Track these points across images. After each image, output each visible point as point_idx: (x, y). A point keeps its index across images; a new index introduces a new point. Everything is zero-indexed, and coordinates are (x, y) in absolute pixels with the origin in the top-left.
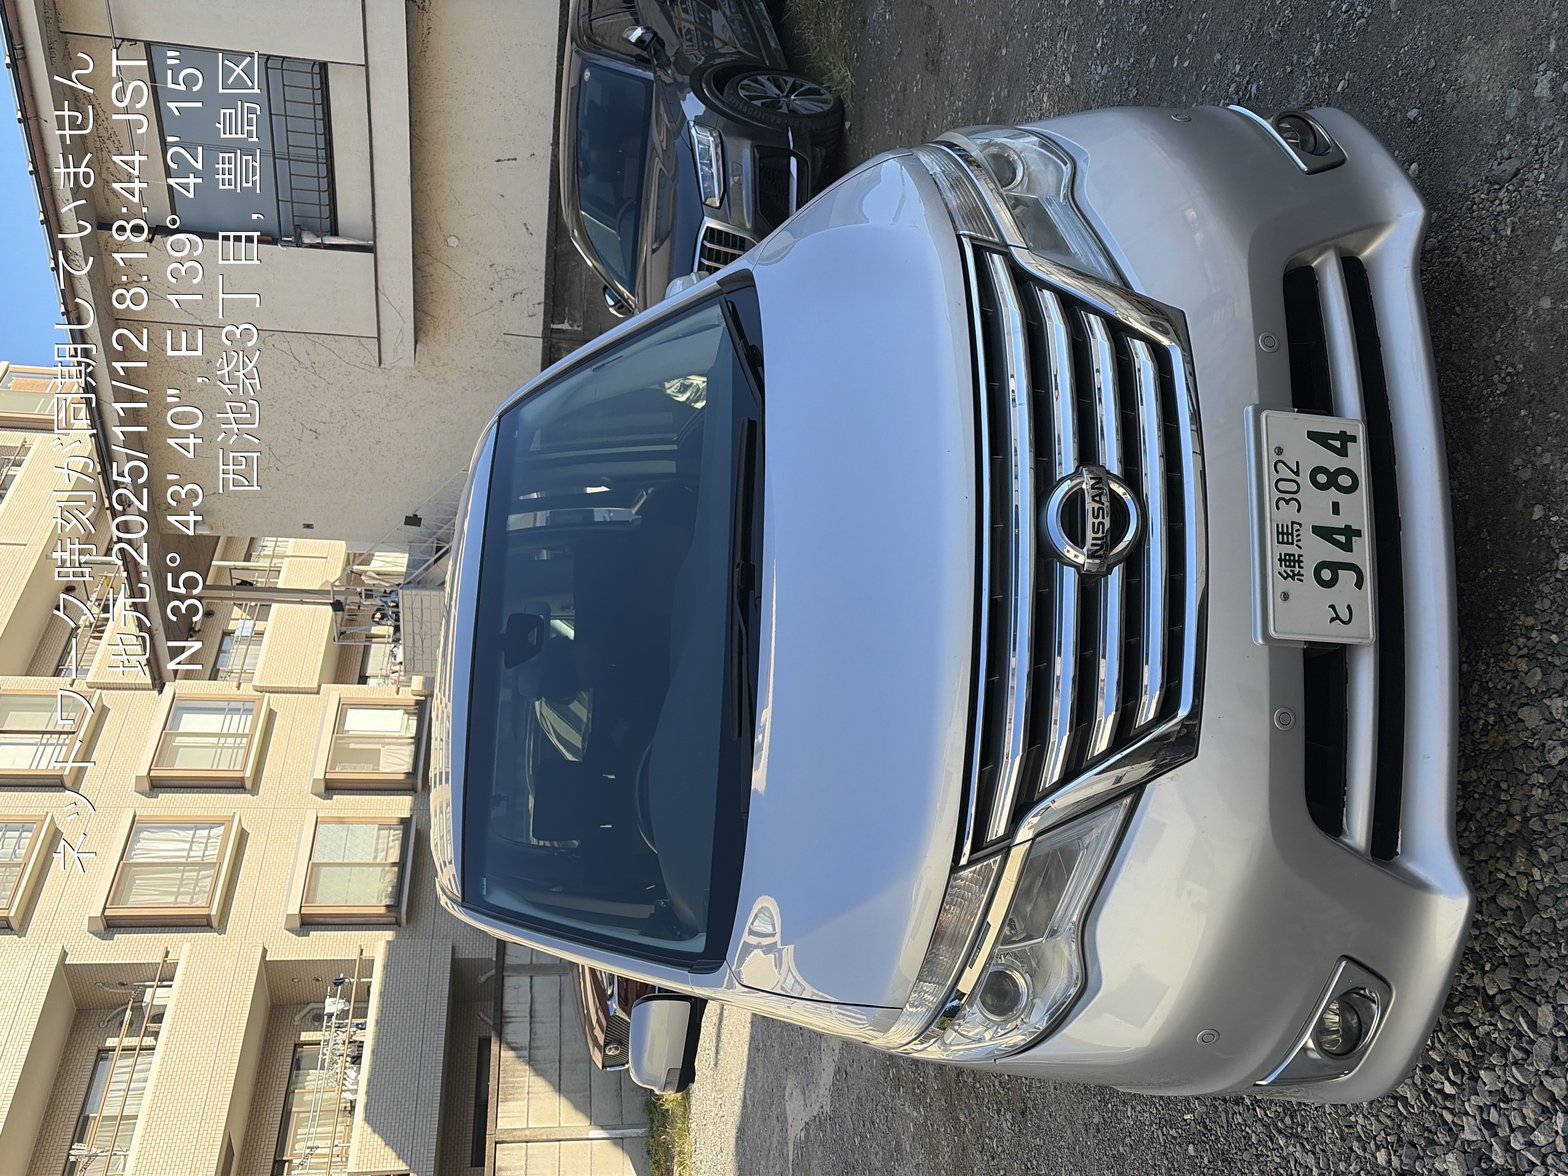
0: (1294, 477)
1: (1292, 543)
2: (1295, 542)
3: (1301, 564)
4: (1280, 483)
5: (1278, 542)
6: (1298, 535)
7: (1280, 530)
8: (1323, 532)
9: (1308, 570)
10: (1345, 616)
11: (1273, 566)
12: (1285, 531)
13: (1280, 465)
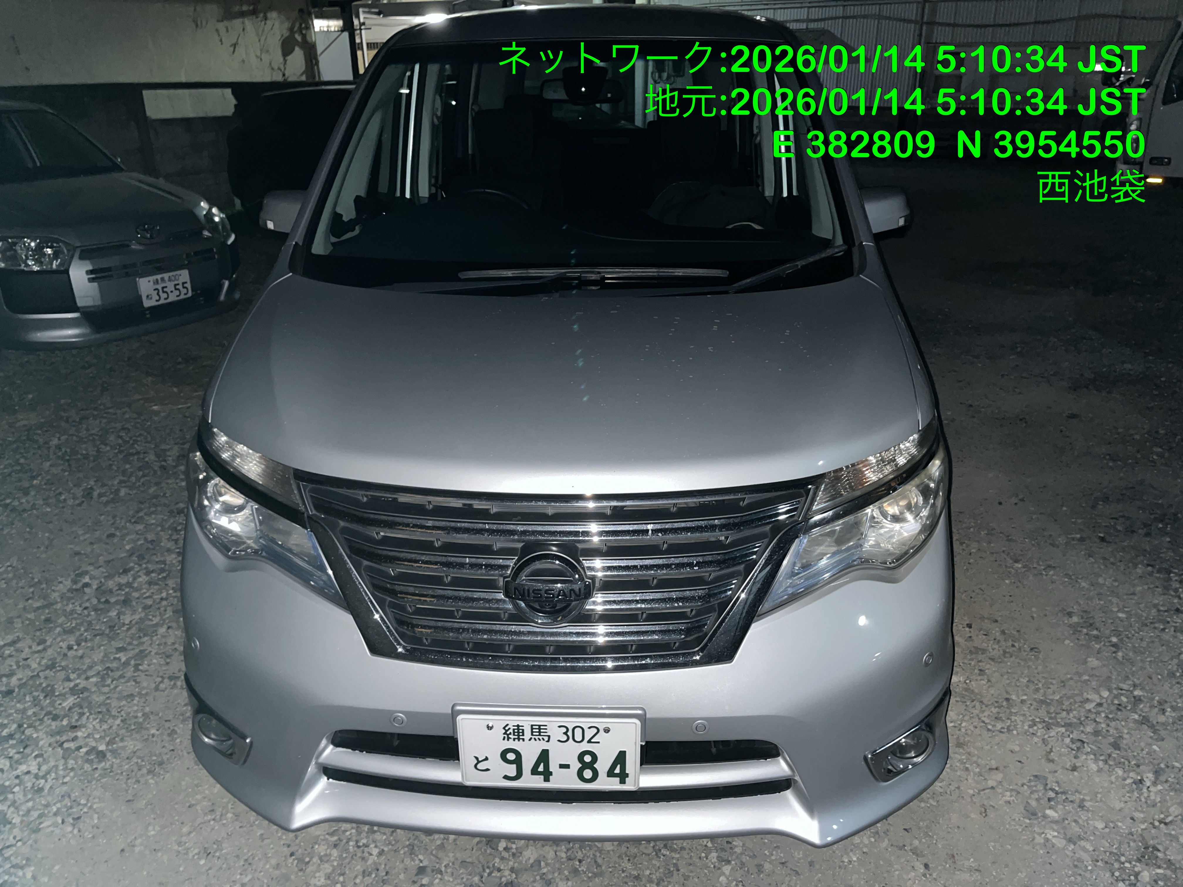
0: (587, 738)
1: (532, 735)
2: (533, 737)
3: (516, 740)
4: (581, 730)
5: (532, 726)
6: (539, 740)
7: (542, 727)
8: (544, 756)
9: (512, 744)
10: (479, 766)
11: (513, 721)
12: (542, 731)
13: (595, 730)
